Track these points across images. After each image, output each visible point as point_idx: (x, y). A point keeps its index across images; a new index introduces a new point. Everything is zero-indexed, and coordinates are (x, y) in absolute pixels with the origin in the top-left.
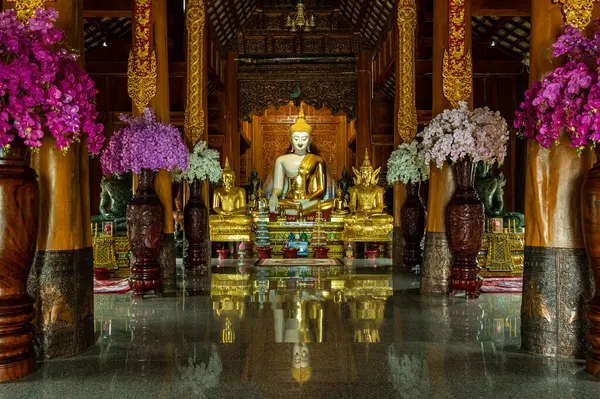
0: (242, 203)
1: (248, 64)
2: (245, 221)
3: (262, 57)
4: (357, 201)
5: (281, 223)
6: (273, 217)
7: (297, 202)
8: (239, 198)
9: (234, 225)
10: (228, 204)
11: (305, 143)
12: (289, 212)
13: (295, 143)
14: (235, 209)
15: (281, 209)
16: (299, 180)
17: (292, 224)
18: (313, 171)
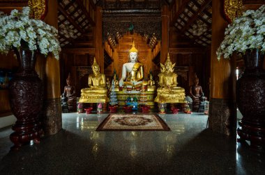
0: (103, 82)
1: (107, 13)
2: (104, 91)
3: (114, 10)
4: (163, 80)
5: (124, 91)
6: (121, 89)
7: (132, 82)
8: (101, 79)
9: (97, 93)
10: (96, 82)
11: (135, 57)
12: (128, 86)
13: (131, 57)
14: (100, 85)
15: (125, 85)
16: (133, 73)
17: (129, 92)
18: (139, 69)
